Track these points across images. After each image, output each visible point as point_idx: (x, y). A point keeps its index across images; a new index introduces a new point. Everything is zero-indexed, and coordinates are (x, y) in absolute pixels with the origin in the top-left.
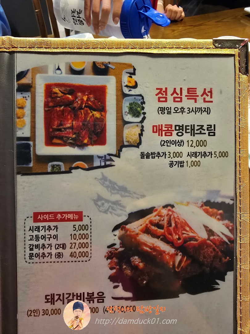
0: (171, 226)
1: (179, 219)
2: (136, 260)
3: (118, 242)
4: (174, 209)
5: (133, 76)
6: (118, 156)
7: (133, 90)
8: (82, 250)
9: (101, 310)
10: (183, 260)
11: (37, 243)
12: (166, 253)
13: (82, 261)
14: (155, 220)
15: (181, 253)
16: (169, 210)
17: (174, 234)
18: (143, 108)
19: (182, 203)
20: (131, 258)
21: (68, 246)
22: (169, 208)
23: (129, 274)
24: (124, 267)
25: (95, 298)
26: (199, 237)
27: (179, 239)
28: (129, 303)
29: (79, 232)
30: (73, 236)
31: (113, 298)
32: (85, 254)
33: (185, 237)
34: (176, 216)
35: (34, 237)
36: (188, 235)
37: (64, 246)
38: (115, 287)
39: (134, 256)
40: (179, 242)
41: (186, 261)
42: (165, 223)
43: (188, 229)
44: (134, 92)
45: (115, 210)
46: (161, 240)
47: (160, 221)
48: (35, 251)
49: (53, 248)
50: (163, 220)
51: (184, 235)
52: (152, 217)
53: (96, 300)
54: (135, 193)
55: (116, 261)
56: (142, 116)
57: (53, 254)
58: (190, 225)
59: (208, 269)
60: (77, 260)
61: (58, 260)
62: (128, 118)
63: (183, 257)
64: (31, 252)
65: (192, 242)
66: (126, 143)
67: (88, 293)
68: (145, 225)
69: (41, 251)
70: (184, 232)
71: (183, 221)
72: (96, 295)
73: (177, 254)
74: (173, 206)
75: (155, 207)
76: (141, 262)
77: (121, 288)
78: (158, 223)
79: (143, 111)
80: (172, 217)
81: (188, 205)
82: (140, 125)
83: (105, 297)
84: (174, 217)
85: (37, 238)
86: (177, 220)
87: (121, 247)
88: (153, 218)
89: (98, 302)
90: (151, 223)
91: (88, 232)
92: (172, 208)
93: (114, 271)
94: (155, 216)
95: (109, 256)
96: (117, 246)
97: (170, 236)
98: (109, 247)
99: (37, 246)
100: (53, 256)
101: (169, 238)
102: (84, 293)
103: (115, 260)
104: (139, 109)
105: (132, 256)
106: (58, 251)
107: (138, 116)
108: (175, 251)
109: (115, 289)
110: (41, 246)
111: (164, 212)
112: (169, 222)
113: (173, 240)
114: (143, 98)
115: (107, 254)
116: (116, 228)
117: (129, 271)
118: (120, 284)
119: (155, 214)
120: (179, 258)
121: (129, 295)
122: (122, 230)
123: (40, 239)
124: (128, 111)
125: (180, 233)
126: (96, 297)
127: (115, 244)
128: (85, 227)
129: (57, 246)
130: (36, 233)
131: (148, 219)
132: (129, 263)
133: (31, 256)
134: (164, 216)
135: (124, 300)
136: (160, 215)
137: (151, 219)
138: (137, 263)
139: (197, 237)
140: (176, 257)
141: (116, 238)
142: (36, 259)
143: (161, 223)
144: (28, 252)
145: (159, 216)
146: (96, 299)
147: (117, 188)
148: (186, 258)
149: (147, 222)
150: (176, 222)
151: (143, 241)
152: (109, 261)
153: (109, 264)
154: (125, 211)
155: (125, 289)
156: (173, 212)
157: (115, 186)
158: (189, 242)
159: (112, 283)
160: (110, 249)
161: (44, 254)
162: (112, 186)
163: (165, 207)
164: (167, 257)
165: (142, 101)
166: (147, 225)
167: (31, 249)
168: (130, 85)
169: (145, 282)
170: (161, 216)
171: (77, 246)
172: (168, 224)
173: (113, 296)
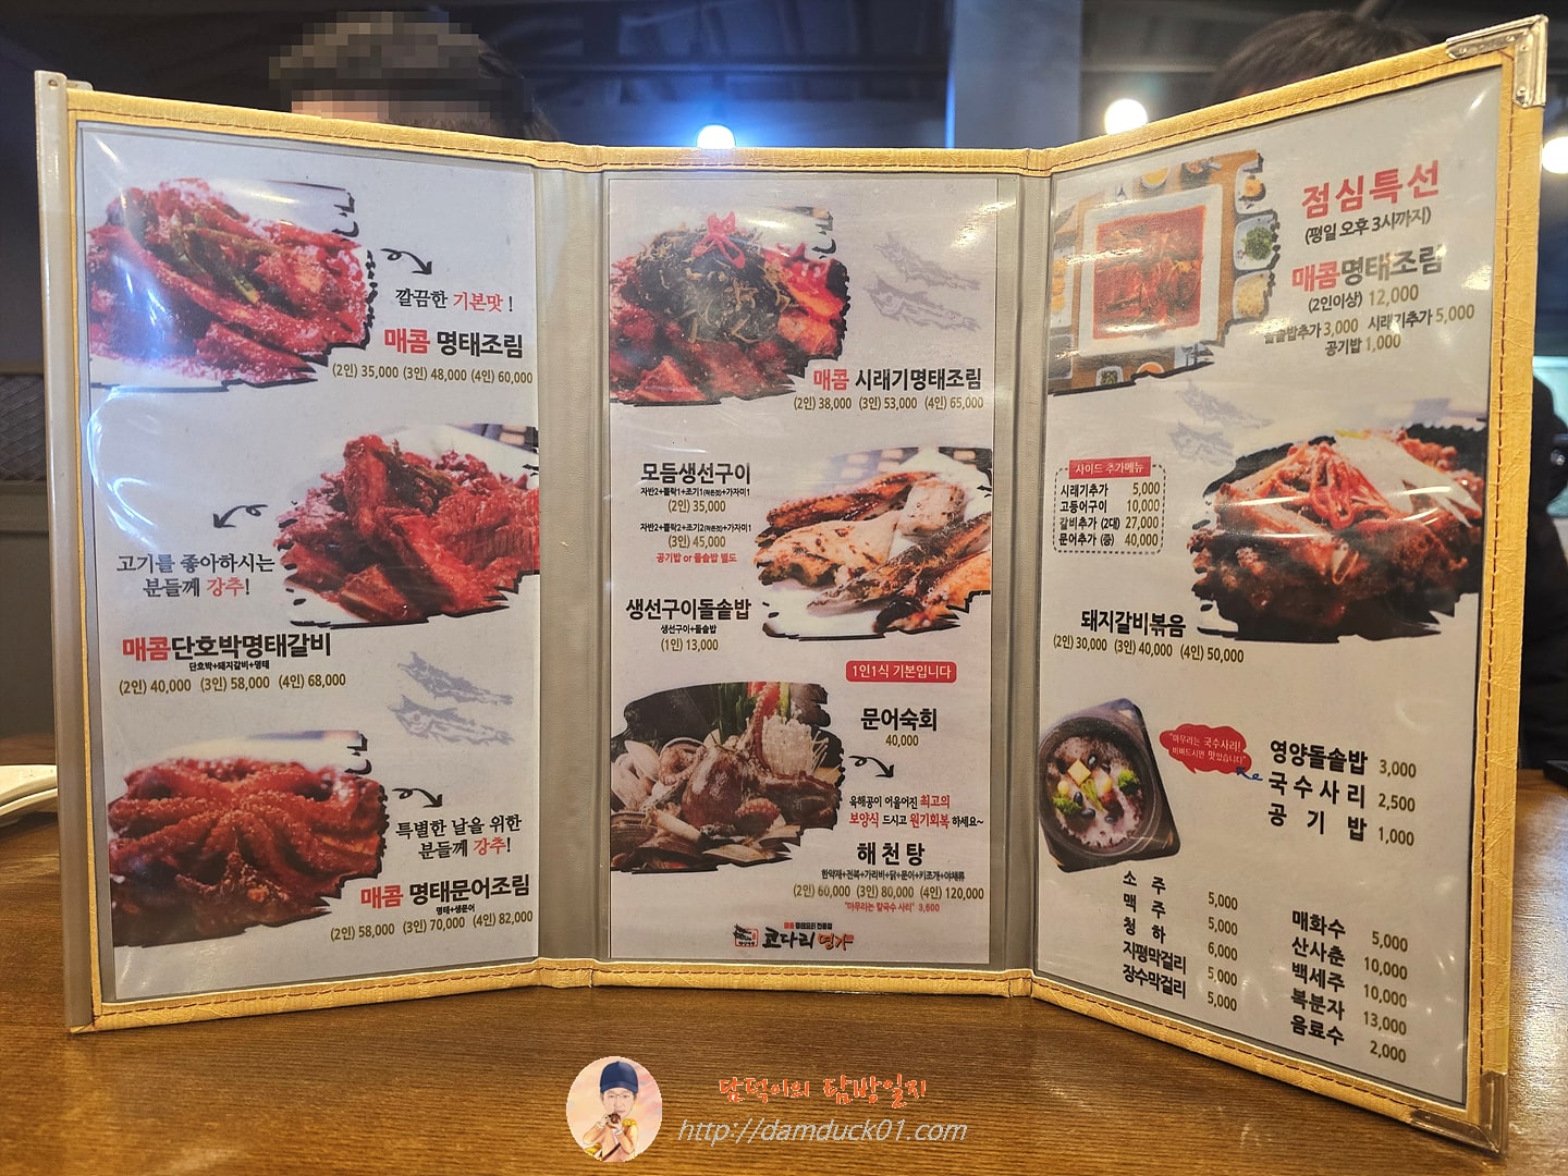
0: (1325, 483)
1: (1344, 469)
2: (1248, 555)
3: (1213, 517)
4: (1334, 447)
5: (1257, 175)
6: (1220, 343)
7: (1257, 203)
8: (1146, 531)
9: (1176, 652)
10: (1351, 561)
11: (1074, 516)
12: (1313, 542)
13: (1147, 553)
14: (1292, 472)
15: (1346, 545)
16: (1324, 449)
17: (1332, 502)
18: (1275, 237)
19: (1353, 434)
20: (1238, 552)
21: (1123, 522)
22: (1324, 444)
23: (1233, 584)
24: (1224, 568)
25: (1166, 626)
26: (1390, 509)
27: (1344, 512)
28: (1232, 644)
29: (1143, 497)
30: (1133, 505)
31: (1202, 631)
32: (1150, 540)
33: (1357, 508)
34: (1337, 462)
35: (1069, 505)
36: (1365, 503)
37: (1116, 523)
38: (1205, 608)
39: (1244, 547)
40: (1342, 519)
41: (1357, 562)
42: (1313, 479)
43: (1365, 490)
44: (1258, 207)
45: (1210, 452)
46: (1302, 514)
47: (1301, 473)
48: (1070, 530)
49: (1098, 525)
50: (1309, 472)
51: (1356, 505)
52: (1287, 465)
53: (1167, 630)
54: (1252, 417)
55: (1208, 555)
56: (1273, 253)
57: (1098, 537)
58: (1370, 481)
59: (1412, 584)
60: (1138, 550)
61: (1105, 548)
62: (1245, 263)
63: (1351, 554)
64: (1064, 532)
65: (1374, 520)
66: (1236, 316)
67: (1154, 615)
68: (1269, 482)
69: (1079, 531)
70: (1354, 497)
71: (1355, 473)
72: (1167, 621)
73: (1337, 548)
74: (1331, 441)
75: (1292, 445)
76: (1258, 560)
77: (1215, 610)
78: (1297, 477)
79: (1274, 244)
80: (1330, 463)
81: (1366, 437)
82: (1268, 272)
83: (1184, 626)
84: (1334, 466)
85: (1074, 507)
86: (1339, 471)
87: (1218, 528)
88: (1287, 468)
89: (1172, 635)
90: (1283, 477)
91: (1159, 496)
92: (1331, 444)
93: (1204, 575)
94: (1291, 464)
95: (1196, 547)
96: (1212, 526)
97: (1322, 507)
98: (1195, 527)
99: (1072, 522)
100: (1098, 542)
101: (1321, 511)
102: (1146, 614)
103: (1206, 553)
104: (1266, 241)
105: (1239, 548)
106: (1106, 531)
107: (1263, 257)
108: (1333, 539)
109: (1206, 612)
110: (1078, 522)
111: (1313, 453)
112: (1321, 475)
113: (1330, 515)
114: (1275, 216)
115: (1191, 542)
116: (1213, 488)
117: (1233, 578)
118: (1214, 603)
119: (1290, 458)
120: (1340, 555)
121: (1232, 627)
122: (1222, 492)
123: (1078, 509)
124: (1244, 250)
125: (1346, 500)
126: (1169, 625)
127: (1207, 522)
128: (1153, 488)
129: (1105, 522)
130: (1072, 498)
131: (1276, 469)
132: (1234, 560)
133: (1063, 539)
134: (1311, 463)
135: (1221, 637)
136: (1302, 460)
137: (1283, 469)
138: (1250, 561)
139: (1386, 510)
140: (1336, 553)
141: (1211, 508)
142: (1070, 546)
143: (1303, 477)
144: (1059, 531)
145: (1300, 463)
146: (1169, 628)
147: (1216, 407)
148: (1357, 555)
149: (1275, 477)
150: (1337, 476)
151: (1264, 516)
152: (1195, 554)
153: (1195, 560)
154: (1231, 455)
155: (1224, 614)
156: (1332, 453)
157: (1213, 404)
158: (1365, 521)
159: (1198, 599)
160: (1197, 532)
161: (1082, 535)
162: (1208, 405)
163: (1316, 441)
164: (1315, 552)
165: (1273, 222)
166: (1274, 481)
167: (1064, 528)
168: (1251, 194)
169: (1264, 603)
170: (1303, 463)
171: (1138, 524)
172: (1319, 480)
173: (1201, 627)
